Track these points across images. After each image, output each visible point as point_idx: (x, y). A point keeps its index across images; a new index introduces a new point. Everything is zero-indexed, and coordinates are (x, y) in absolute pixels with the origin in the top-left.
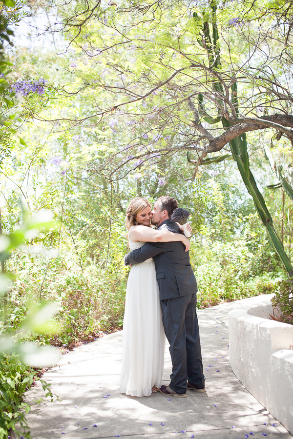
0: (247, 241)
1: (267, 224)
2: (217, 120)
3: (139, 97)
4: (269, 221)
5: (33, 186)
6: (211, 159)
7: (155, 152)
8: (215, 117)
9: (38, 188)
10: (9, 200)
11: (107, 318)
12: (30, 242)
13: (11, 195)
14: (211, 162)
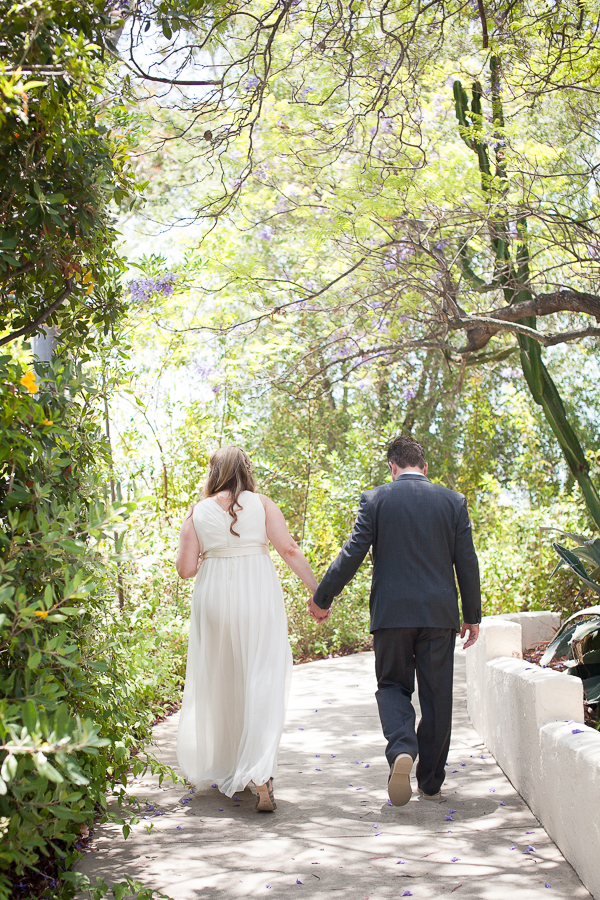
0: (579, 505)
1: (579, 473)
2: (494, 285)
3: (310, 294)
4: (581, 468)
5: (166, 407)
6: (488, 354)
7: (372, 352)
8: (489, 282)
9: (175, 411)
10: (125, 434)
11: (296, 640)
12: (162, 508)
13: (129, 424)
14: (487, 361)
